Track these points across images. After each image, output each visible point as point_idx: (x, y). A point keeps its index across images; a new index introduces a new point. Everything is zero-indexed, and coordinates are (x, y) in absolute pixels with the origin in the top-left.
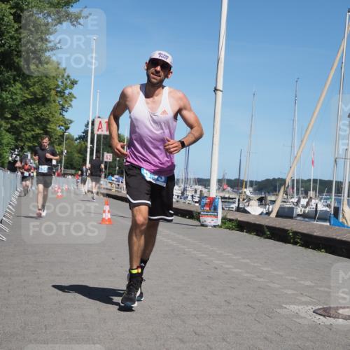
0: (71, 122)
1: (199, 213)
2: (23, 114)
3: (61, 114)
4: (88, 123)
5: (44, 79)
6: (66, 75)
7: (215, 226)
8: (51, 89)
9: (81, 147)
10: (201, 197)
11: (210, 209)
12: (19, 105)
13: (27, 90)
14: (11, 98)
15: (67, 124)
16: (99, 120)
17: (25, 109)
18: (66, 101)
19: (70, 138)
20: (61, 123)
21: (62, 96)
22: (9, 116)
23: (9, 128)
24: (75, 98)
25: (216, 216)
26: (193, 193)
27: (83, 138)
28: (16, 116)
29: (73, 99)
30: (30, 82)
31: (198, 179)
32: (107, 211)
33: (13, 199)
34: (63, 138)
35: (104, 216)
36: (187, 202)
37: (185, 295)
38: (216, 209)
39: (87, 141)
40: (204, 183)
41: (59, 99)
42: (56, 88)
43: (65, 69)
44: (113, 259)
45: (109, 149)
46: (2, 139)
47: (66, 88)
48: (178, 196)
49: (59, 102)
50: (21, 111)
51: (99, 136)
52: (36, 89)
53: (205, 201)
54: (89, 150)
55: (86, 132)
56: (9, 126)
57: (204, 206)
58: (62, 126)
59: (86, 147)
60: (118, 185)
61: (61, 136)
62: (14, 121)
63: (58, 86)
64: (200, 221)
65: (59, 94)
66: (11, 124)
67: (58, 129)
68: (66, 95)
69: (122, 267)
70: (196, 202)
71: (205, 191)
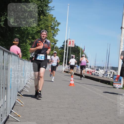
0: (57, 41)
1: (113, 82)
2: (36, 37)
3: (53, 37)
4: (65, 42)
5: (46, 22)
6: (55, 21)
7: (120, 88)
8: (49, 26)
9: (61, 52)
10: (114, 75)
11: (118, 81)
12: (35, 33)
13: (38, 27)
14: (32, 30)
15: (55, 42)
16: (70, 40)
17: (37, 35)
18: (55, 32)
19: (56, 48)
20: (53, 41)
21: (53, 30)
22: (31, 38)
23: (31, 43)
24: (59, 30)
25: (121, 84)
26: (110, 73)
27: (62, 48)
28: (33, 38)
29: (58, 31)
30: (40, 23)
31: (112, 67)
32: (72, 80)
33: (32, 74)
34: (54, 48)
35: (71, 82)
36: (108, 77)
37: (106, 118)
38: (120, 81)
39: (64, 49)
40: (115, 69)
41: (52, 31)
42: (51, 26)
43: (55, 18)
44: (75, 101)
45: (74, 53)
46: (28, 48)
47: (55, 26)
48: (103, 75)
49: (52, 32)
50: (36, 36)
51: (69, 47)
52: (43, 26)
53: (116, 77)
54: (65, 53)
55: (64, 45)
56: (31, 42)
57: (115, 79)
58: (53, 42)
59: (64, 52)
60: (77, 69)
61: (53, 47)
62: (32, 40)
63: (52, 25)
64: (113, 86)
65: (52, 29)
66: (31, 41)
67: (52, 44)
68: (55, 29)
69: (79, 105)
70: (111, 77)
71: (115, 72)
